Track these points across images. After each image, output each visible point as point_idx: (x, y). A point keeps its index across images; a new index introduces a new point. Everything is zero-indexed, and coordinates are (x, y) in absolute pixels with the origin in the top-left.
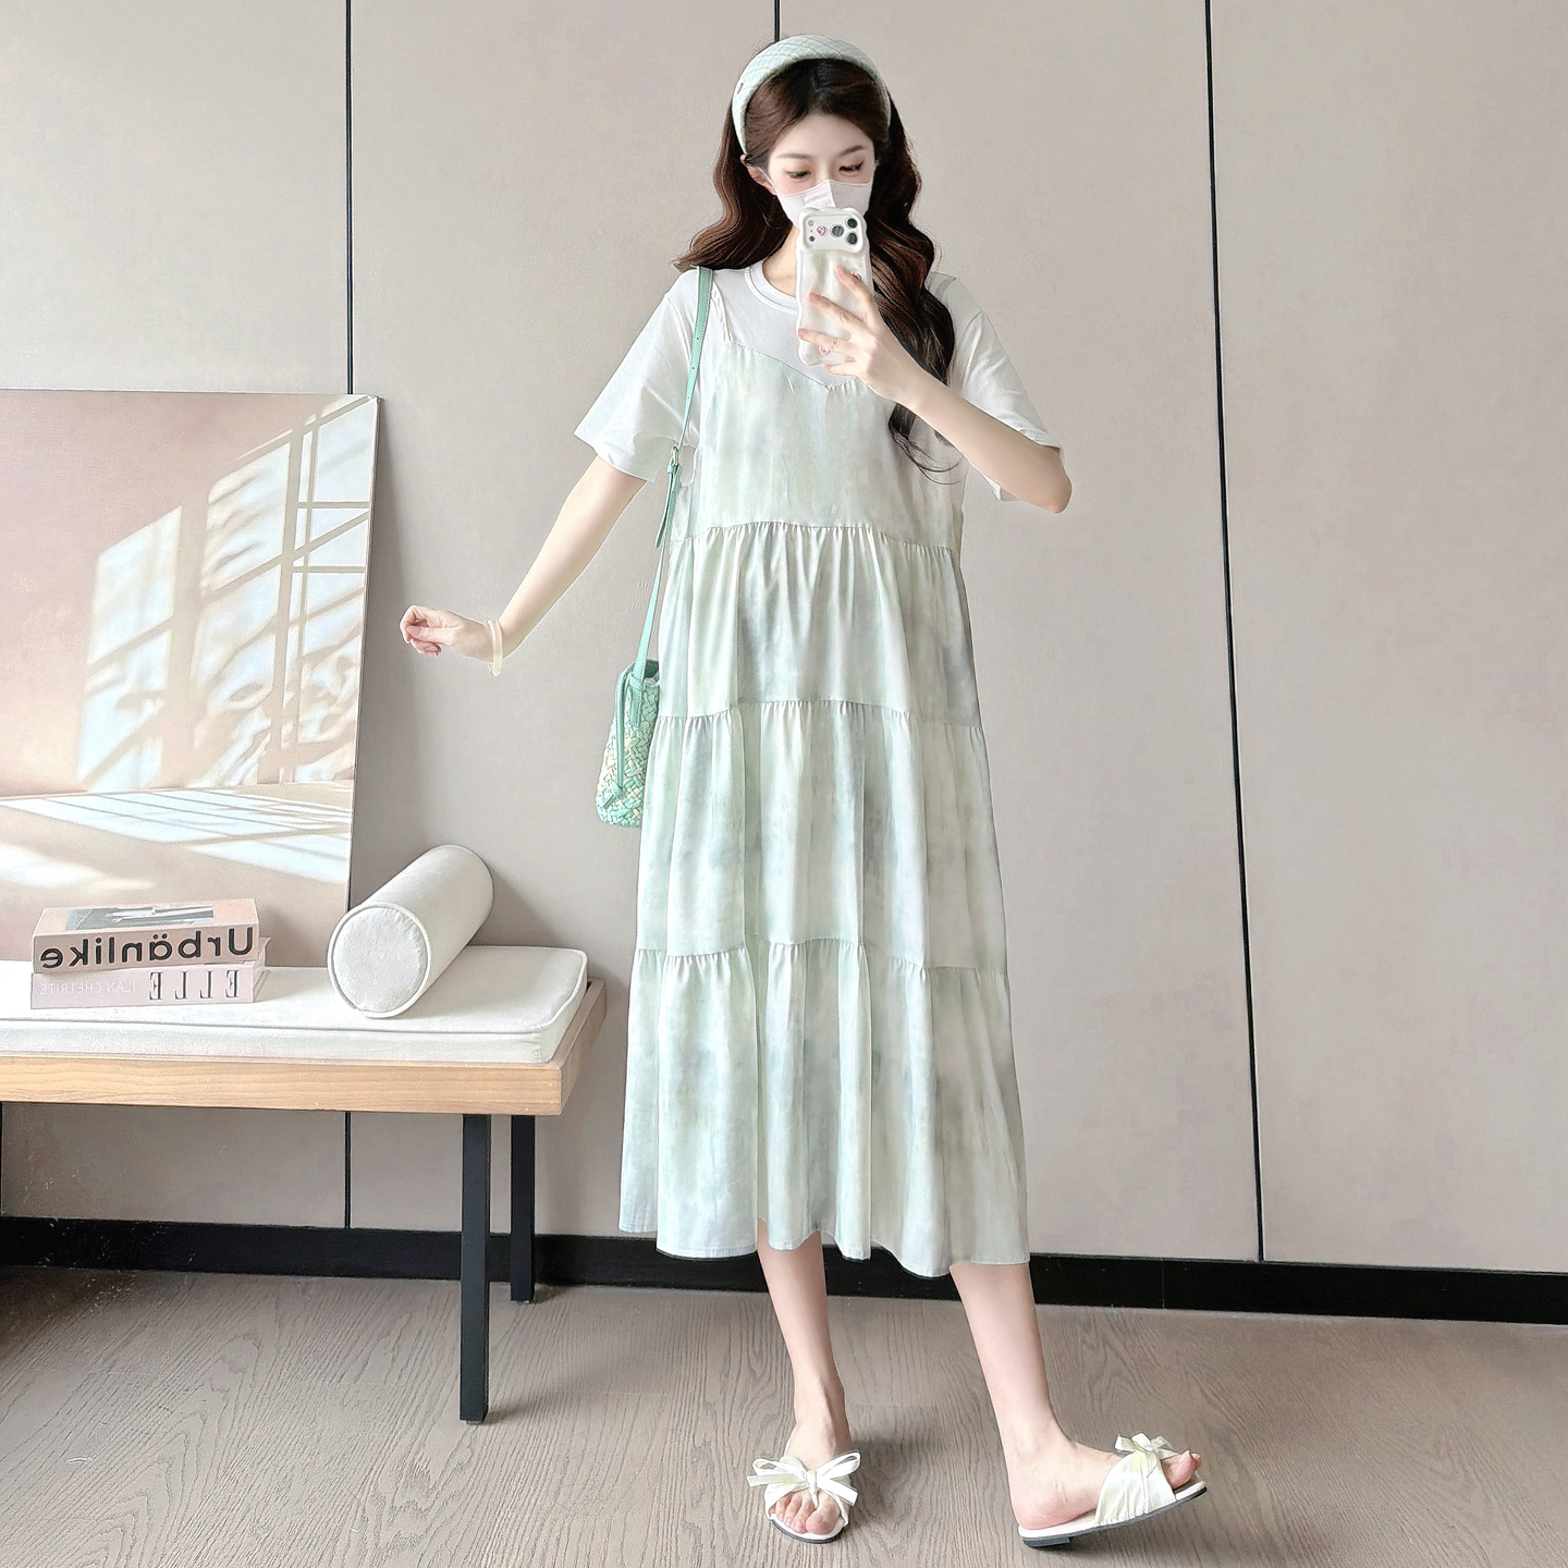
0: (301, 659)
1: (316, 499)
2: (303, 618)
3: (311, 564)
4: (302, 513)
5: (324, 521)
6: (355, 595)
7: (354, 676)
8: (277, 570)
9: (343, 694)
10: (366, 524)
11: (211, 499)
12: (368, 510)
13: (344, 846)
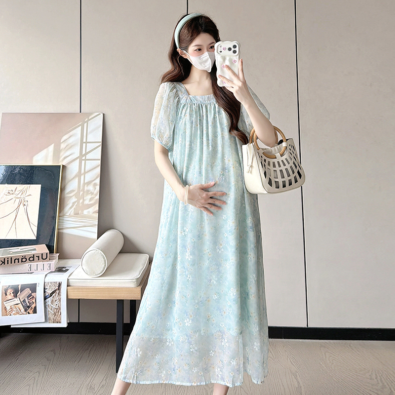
0: (84, 184)
1: (88, 141)
2: (85, 173)
3: (87, 158)
4: (84, 144)
5: (90, 147)
6: (98, 166)
7: (98, 188)
8: (78, 159)
9: (95, 192)
10: (101, 147)
11: (62, 141)
12: (101, 144)
13: (95, 230)
